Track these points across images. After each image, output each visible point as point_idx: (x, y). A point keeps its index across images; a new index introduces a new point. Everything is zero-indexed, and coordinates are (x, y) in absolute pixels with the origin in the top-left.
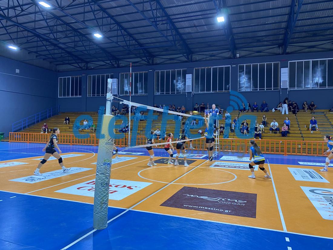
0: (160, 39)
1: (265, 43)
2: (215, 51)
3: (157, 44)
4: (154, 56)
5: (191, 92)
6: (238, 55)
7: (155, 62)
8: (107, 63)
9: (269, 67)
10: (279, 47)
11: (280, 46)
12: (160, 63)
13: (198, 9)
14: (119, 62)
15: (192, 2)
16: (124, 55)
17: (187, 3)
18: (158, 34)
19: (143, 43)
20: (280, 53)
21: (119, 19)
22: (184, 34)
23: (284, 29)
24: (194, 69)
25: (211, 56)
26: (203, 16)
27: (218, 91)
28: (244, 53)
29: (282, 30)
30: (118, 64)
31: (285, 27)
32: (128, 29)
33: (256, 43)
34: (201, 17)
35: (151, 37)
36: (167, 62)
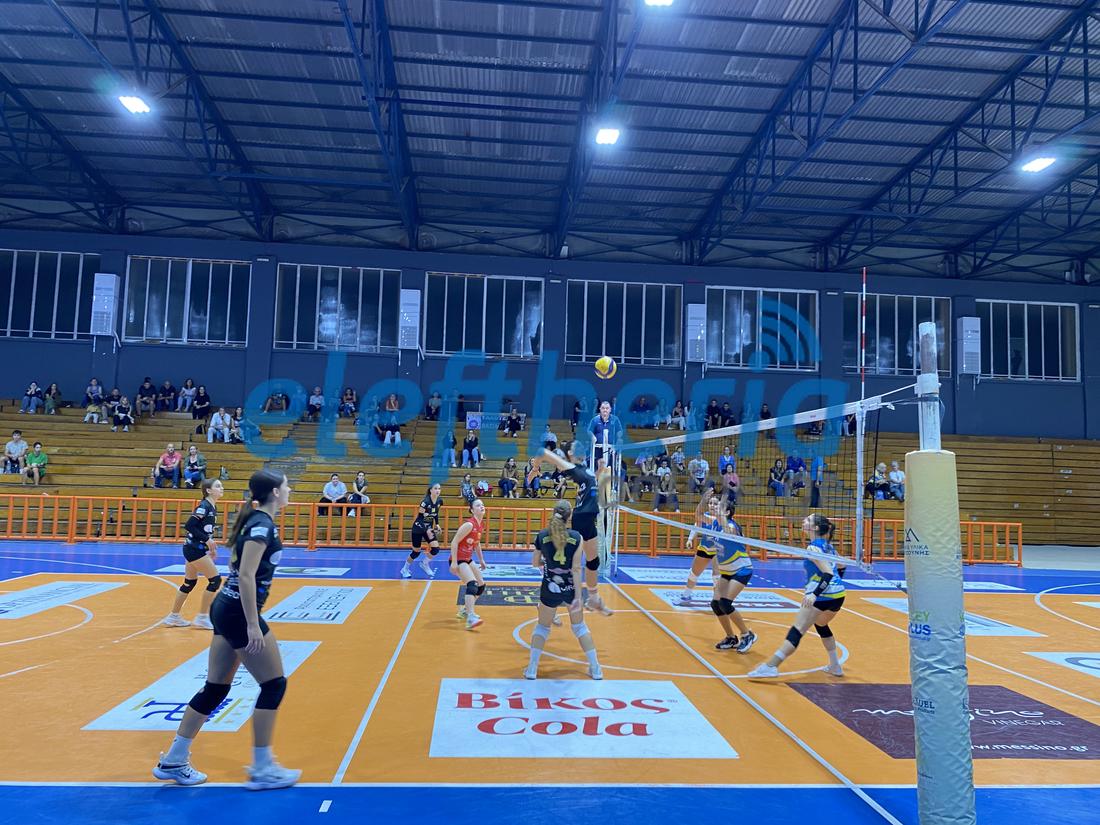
0: (327, 158)
1: (648, 225)
2: (499, 225)
3: (308, 174)
4: (278, 211)
5: (416, 351)
6: (565, 250)
7: (276, 232)
8: (80, 209)
9: (654, 294)
10: (679, 241)
11: (682, 238)
12: (297, 238)
13: (500, 87)
14: (127, 211)
15: (495, 61)
16: (158, 191)
17: (475, 60)
18: (326, 139)
19: (254, 159)
20: (681, 258)
21: (202, 58)
22: (421, 155)
23: (710, 195)
24: (427, 275)
25: (483, 240)
26: (507, 113)
27: (503, 354)
28: (582, 246)
29: (704, 195)
30: (122, 220)
31: (715, 188)
32: (219, 99)
33: (620, 221)
34: (499, 113)
35: (298, 144)
36: (324, 238)
